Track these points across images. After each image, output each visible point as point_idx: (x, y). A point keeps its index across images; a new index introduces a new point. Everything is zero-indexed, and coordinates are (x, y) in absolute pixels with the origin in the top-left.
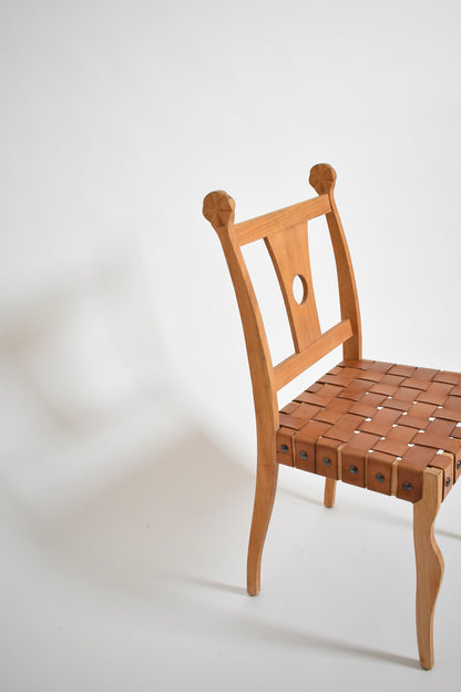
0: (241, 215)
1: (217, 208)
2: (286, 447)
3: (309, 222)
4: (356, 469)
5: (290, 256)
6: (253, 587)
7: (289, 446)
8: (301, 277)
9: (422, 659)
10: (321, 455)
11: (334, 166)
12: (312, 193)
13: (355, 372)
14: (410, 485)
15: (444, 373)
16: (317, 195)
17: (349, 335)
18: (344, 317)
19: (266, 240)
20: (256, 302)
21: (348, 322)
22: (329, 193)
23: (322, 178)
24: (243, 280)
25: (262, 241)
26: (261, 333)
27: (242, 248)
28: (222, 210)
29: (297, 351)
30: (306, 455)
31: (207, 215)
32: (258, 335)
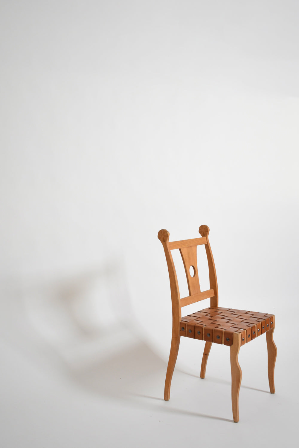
0: (172, 239)
1: (163, 236)
2: (183, 328)
3: (197, 246)
4: (209, 335)
5: (189, 258)
6: (167, 397)
7: (185, 328)
8: (193, 267)
9: (234, 418)
10: (197, 330)
11: (209, 226)
12: (200, 236)
13: (215, 310)
14: (229, 339)
15: (251, 312)
16: (201, 237)
17: (213, 295)
18: (211, 288)
19: (180, 250)
20: (175, 271)
21: (212, 290)
22: (206, 236)
23: (204, 230)
24: (171, 261)
25: (178, 250)
26: (176, 282)
27: (171, 250)
28: (164, 236)
29: (190, 295)
30: (191, 331)
31: (159, 237)
32: (175, 283)
